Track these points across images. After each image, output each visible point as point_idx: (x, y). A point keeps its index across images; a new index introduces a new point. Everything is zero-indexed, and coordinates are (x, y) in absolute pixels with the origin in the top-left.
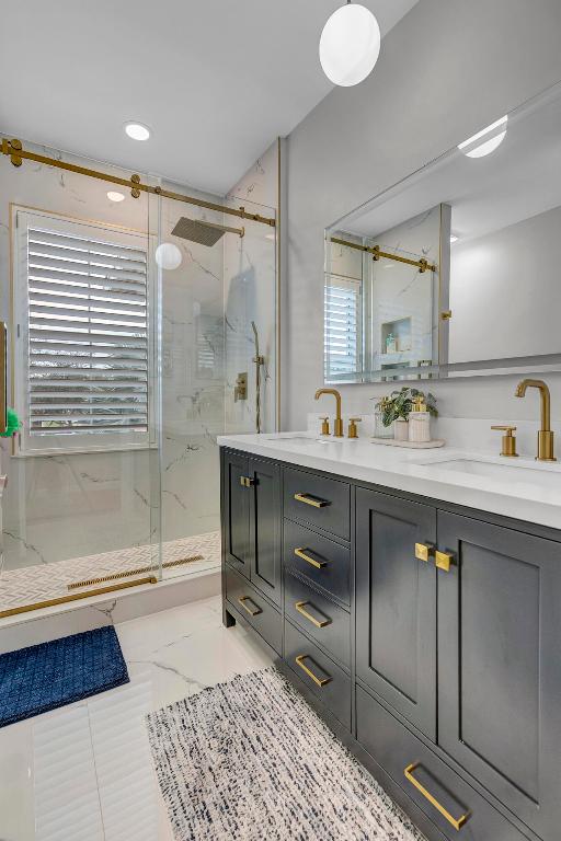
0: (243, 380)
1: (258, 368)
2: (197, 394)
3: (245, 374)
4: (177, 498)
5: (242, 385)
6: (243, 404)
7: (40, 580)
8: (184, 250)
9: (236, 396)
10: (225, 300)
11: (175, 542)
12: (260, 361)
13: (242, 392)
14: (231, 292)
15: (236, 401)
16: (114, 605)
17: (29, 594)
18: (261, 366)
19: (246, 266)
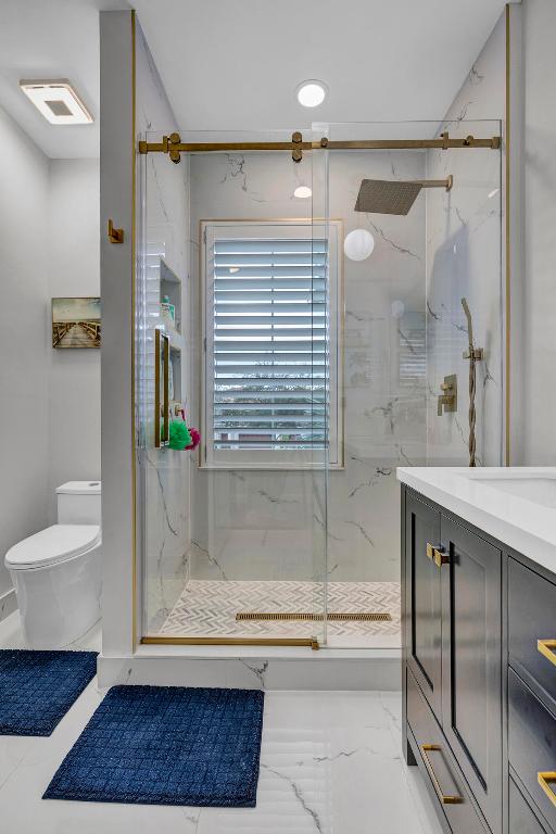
0: (451, 386)
1: (473, 367)
2: (390, 404)
3: (454, 378)
4: (363, 532)
5: (449, 393)
6: (450, 419)
7: (215, 600)
8: (376, 231)
9: (440, 408)
10: (427, 283)
11: (361, 585)
12: (475, 356)
13: (449, 401)
14: (435, 269)
15: (440, 414)
16: (265, 666)
17: (201, 614)
18: (477, 363)
19: (456, 225)
